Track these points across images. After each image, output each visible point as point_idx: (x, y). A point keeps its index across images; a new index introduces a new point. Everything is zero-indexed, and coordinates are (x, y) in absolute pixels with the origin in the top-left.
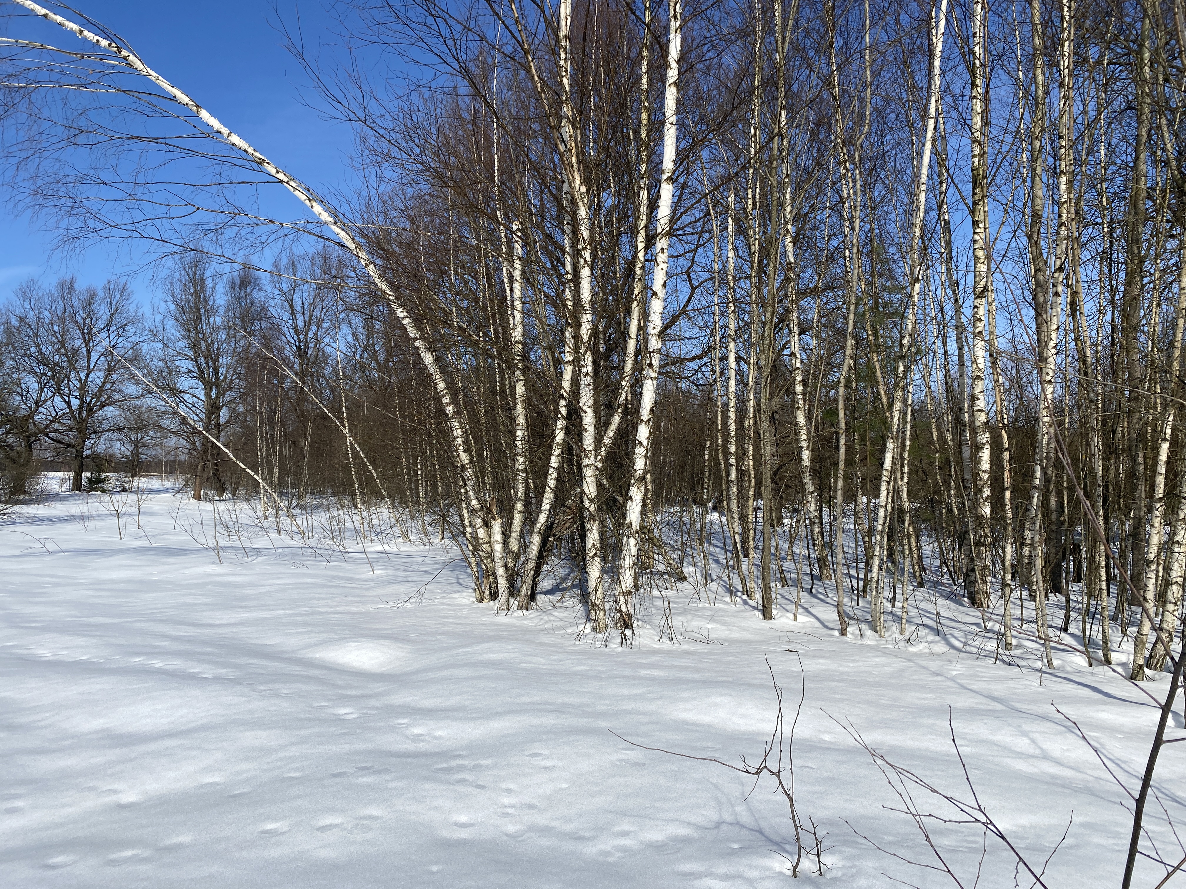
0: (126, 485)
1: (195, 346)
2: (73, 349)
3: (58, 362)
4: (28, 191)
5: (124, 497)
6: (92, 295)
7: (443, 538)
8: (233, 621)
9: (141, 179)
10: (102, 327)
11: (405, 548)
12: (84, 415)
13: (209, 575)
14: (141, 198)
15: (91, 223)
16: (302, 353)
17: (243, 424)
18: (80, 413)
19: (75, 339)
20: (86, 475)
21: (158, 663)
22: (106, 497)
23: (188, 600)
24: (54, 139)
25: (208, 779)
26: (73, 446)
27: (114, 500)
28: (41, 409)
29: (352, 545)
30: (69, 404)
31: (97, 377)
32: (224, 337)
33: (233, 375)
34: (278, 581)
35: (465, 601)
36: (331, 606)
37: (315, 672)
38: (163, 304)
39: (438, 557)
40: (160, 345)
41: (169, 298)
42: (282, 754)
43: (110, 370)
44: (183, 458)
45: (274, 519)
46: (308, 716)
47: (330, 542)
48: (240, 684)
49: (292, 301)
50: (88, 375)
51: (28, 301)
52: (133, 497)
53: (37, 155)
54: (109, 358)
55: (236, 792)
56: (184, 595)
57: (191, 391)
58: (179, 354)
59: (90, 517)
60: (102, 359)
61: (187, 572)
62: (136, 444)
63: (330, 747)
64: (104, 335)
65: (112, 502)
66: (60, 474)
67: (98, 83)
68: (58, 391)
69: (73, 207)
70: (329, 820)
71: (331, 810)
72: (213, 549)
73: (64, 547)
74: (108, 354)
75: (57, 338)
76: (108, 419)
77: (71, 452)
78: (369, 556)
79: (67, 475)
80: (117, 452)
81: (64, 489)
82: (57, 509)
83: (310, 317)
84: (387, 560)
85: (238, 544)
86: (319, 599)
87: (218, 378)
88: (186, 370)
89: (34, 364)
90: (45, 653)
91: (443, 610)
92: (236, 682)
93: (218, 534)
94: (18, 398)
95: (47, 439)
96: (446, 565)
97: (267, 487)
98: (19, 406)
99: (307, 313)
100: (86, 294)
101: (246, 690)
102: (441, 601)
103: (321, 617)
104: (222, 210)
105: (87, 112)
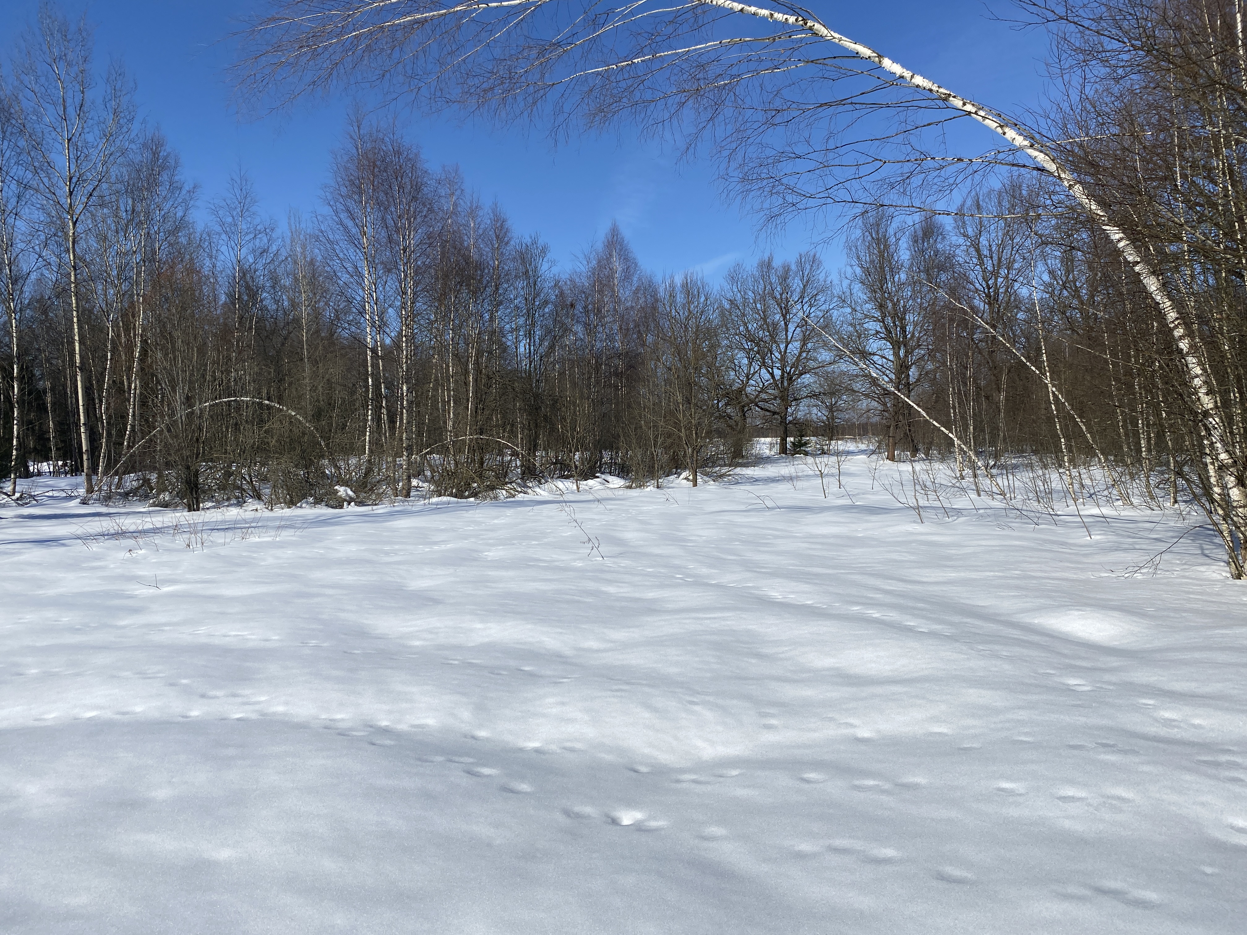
0: (826, 448)
1: (881, 307)
2: (773, 324)
3: (762, 337)
4: (737, 179)
5: (825, 459)
6: (787, 270)
7: (1176, 502)
8: (941, 579)
9: (831, 145)
10: (796, 299)
11: (1128, 513)
12: (786, 384)
13: (912, 534)
14: (832, 164)
15: (790, 198)
16: (992, 299)
17: (933, 381)
18: (782, 382)
19: (775, 314)
20: (790, 439)
21: (875, 614)
22: (810, 459)
23: (895, 556)
24: (755, 126)
25: (937, 729)
26: (778, 414)
27: (818, 462)
28: (752, 382)
29: (1060, 508)
30: (772, 374)
31: (794, 348)
32: (909, 293)
33: (920, 332)
34: (984, 543)
35: (1216, 576)
36: (1045, 572)
37: (1036, 638)
38: (849, 270)
39: (1172, 524)
40: (849, 310)
41: (855, 262)
42: (1010, 716)
43: (805, 341)
44: (876, 419)
45: (972, 479)
46: (1033, 681)
47: (1036, 504)
48: (957, 641)
49: (978, 245)
50: (786, 347)
51: (735, 284)
52: (834, 459)
53: (744, 144)
54: (804, 329)
55: (965, 746)
56: (889, 552)
57: (879, 352)
58: (866, 316)
59: (798, 478)
60: (798, 329)
61: (890, 530)
62: (831, 408)
63: (1062, 717)
64: (799, 306)
65: (816, 464)
66: (768, 440)
67: (790, 60)
68: (764, 364)
69: (773, 186)
70: (1070, 792)
71: (1072, 782)
72: (914, 508)
73: (779, 503)
74: (804, 323)
75: (759, 315)
76: (805, 387)
77: (777, 419)
78: (1085, 520)
79: (774, 440)
80: (814, 417)
81: (773, 453)
82: (770, 471)
83: (1000, 259)
84: (1107, 524)
85: (937, 504)
86: (1031, 563)
87: (905, 336)
88: (874, 332)
89: (744, 342)
90: (776, 595)
91: (1187, 584)
92: (952, 638)
93: (917, 494)
94: (732, 373)
95: (757, 408)
96: (1184, 534)
97: (963, 446)
98: (734, 380)
99: (995, 257)
100: (781, 269)
101: (964, 648)
102: (1182, 573)
103: (1035, 582)
104: (908, 158)
105: (782, 92)
